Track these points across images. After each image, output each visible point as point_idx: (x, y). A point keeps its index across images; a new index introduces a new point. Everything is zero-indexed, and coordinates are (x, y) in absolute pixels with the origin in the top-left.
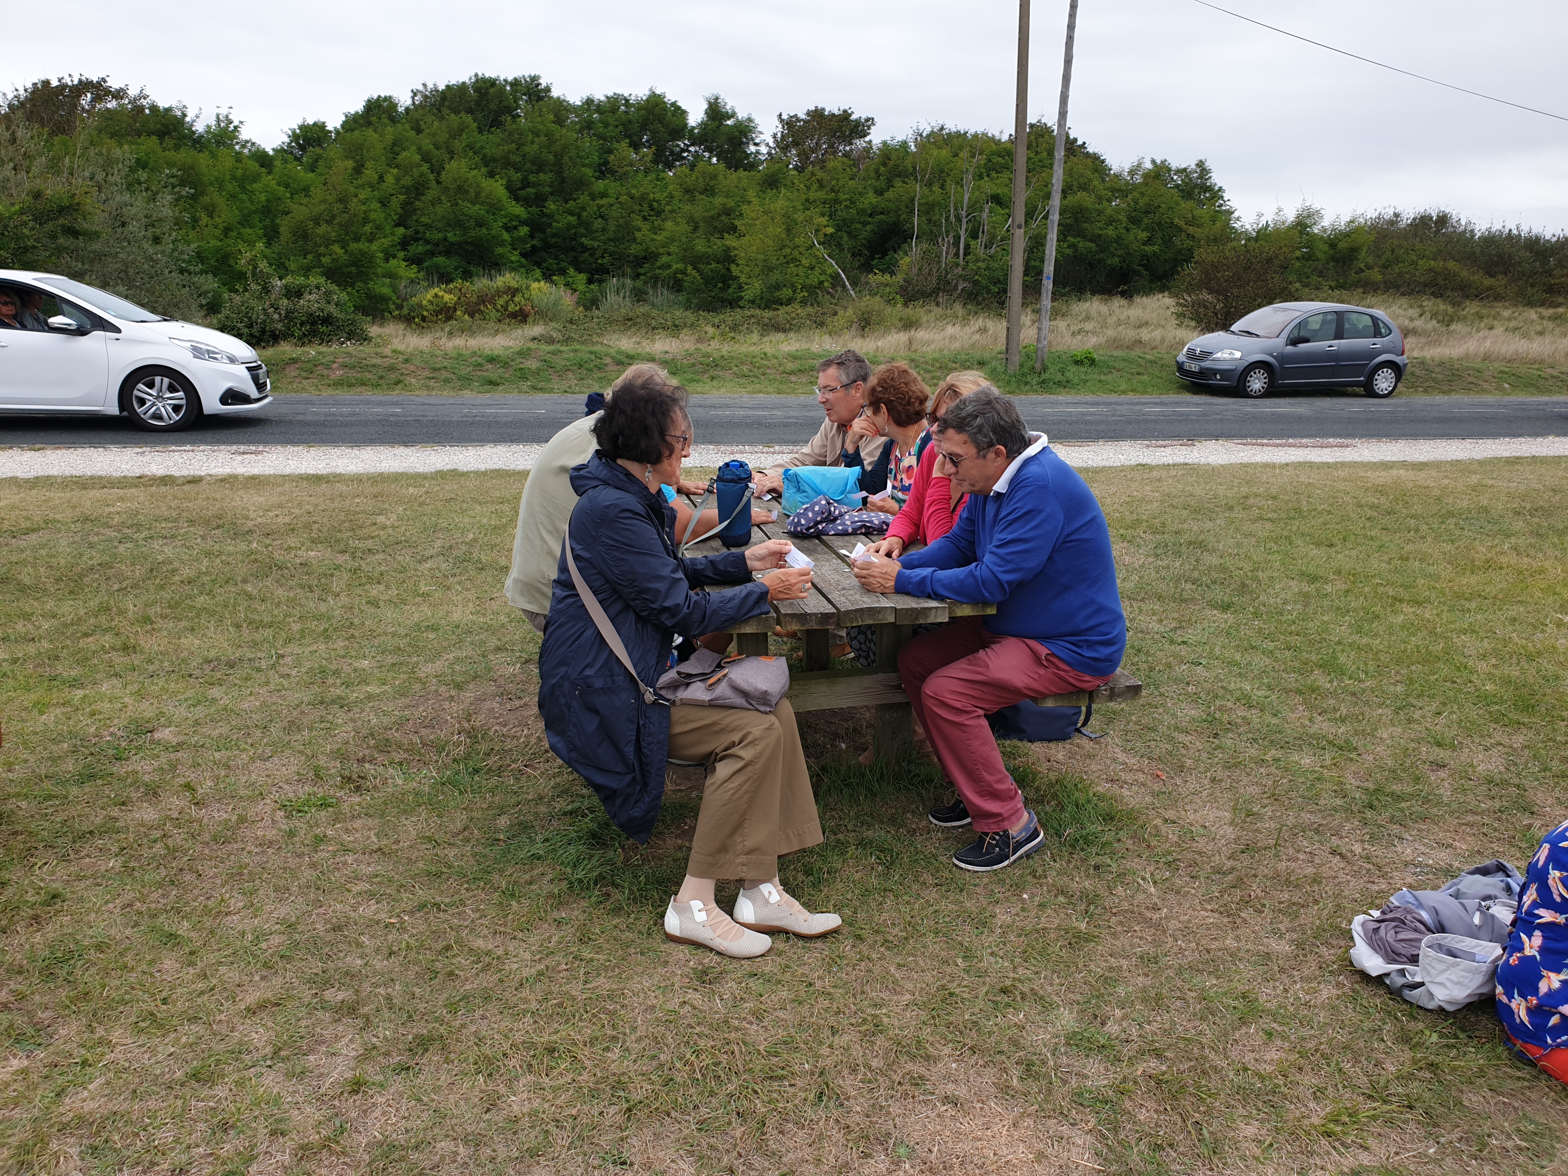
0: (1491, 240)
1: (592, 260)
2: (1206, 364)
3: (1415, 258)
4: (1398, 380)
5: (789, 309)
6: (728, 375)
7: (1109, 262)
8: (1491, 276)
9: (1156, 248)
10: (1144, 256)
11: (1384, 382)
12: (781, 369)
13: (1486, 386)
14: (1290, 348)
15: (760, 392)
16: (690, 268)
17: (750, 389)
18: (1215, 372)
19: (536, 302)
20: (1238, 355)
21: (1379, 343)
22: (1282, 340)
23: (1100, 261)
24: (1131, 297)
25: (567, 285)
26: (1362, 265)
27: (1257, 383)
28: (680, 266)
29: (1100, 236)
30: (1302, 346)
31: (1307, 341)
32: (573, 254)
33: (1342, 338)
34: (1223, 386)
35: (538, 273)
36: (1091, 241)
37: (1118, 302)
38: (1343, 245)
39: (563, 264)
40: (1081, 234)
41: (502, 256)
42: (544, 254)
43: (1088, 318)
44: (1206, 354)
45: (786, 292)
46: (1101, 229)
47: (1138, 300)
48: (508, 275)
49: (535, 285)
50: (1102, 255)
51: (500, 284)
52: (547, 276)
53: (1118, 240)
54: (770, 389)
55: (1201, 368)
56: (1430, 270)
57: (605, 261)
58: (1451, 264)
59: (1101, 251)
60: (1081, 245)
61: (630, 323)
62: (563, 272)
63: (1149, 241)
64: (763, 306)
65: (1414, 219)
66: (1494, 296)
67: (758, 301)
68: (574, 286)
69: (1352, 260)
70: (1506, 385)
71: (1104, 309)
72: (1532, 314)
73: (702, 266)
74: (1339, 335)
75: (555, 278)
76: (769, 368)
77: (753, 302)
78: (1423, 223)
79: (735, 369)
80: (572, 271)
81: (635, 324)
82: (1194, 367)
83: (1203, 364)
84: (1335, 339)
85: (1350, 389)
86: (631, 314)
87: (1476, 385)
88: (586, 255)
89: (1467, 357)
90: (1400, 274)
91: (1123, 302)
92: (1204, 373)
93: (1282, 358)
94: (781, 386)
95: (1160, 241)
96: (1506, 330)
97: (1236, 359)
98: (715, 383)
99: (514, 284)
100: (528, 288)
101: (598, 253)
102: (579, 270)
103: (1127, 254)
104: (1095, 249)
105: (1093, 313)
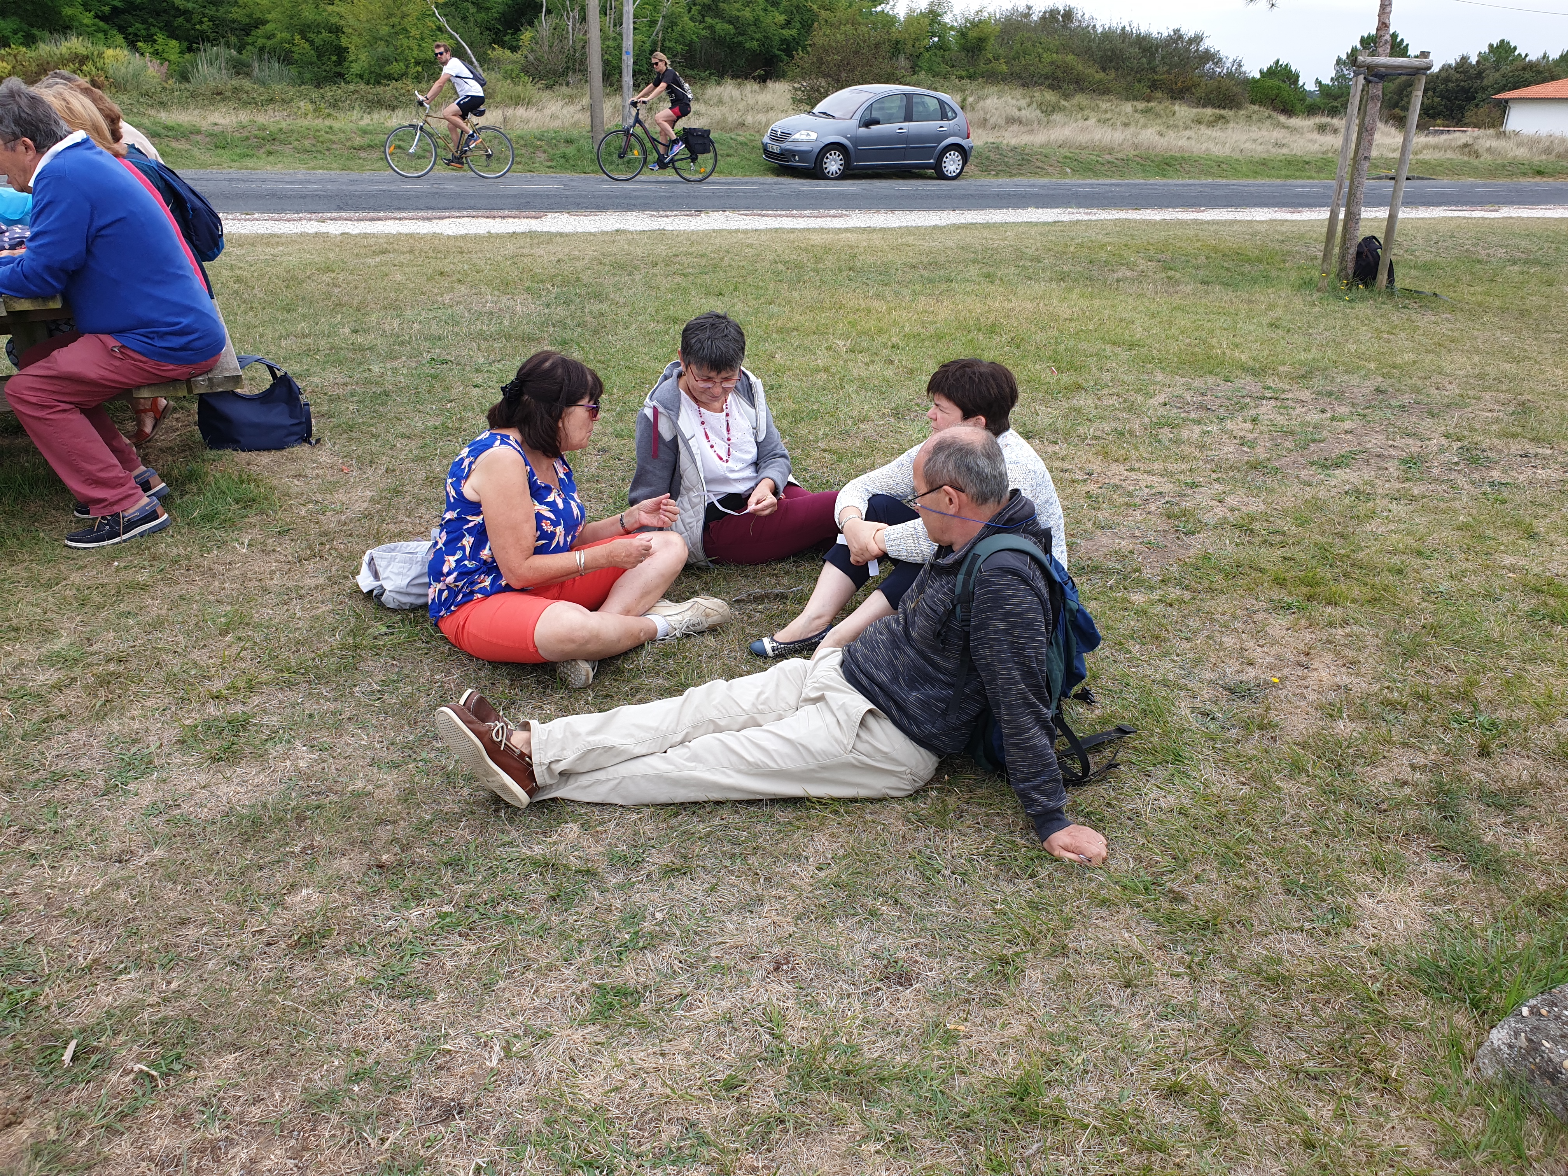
0: (1108, 35)
1: (189, 26)
2: (787, 145)
3: (1040, 50)
4: (965, 162)
5: (399, 84)
6: (287, 149)
7: (747, 45)
8: (1104, 70)
9: (794, 32)
10: (784, 41)
11: (952, 163)
12: (349, 144)
13: (1050, 170)
14: (863, 129)
15: (322, 168)
16: (297, 37)
17: (312, 164)
18: (794, 153)
19: (111, 72)
20: (814, 136)
21: (946, 126)
22: (855, 122)
23: (740, 44)
24: (765, 81)
25: (156, 53)
26: (990, 56)
27: (833, 164)
28: (286, 35)
29: (738, 17)
30: (874, 128)
31: (877, 122)
32: (165, 17)
33: (911, 121)
34: (802, 168)
35: (120, 39)
36: (730, 22)
37: (751, 87)
38: (972, 34)
39: (153, 30)
40: (719, 14)
41: (72, 18)
42: (129, 17)
43: (720, 102)
44: (786, 135)
45: (397, 67)
46: (739, 11)
47: (770, 84)
48: (74, 40)
49: (110, 52)
50: (740, 38)
51: (64, 50)
52: (132, 44)
53: (757, 22)
54: (335, 165)
55: (782, 150)
56: (1052, 63)
57: (204, 27)
58: (1070, 58)
59: (740, 34)
60: (718, 26)
61: (218, 97)
62: (150, 39)
63: (788, 24)
64: (372, 81)
65: (1045, 13)
66: (1102, 90)
67: (366, 76)
68: (165, 55)
69: (980, 50)
70: (1068, 170)
71: (736, 93)
72: (1128, 107)
73: (312, 36)
74: (908, 118)
75: (140, 44)
76: (334, 142)
77: (361, 77)
78: (1051, 16)
79: (296, 143)
80: (160, 38)
81: (224, 100)
82: (775, 148)
83: (783, 145)
84: (905, 121)
85: (922, 171)
86: (221, 87)
87: (1042, 169)
88: (181, 19)
89: (1048, 144)
90: (1026, 67)
91: (756, 87)
92: (785, 155)
93: (856, 140)
94: (347, 163)
95: (798, 25)
96: (1099, 121)
97: (812, 141)
98: (271, 158)
99: (82, 51)
100: (100, 55)
101: (196, 18)
102: (172, 35)
103: (766, 38)
104: (733, 31)
105: (726, 98)
